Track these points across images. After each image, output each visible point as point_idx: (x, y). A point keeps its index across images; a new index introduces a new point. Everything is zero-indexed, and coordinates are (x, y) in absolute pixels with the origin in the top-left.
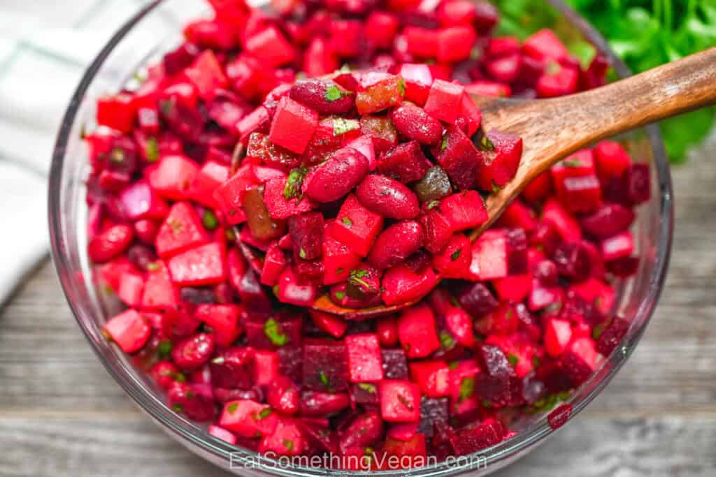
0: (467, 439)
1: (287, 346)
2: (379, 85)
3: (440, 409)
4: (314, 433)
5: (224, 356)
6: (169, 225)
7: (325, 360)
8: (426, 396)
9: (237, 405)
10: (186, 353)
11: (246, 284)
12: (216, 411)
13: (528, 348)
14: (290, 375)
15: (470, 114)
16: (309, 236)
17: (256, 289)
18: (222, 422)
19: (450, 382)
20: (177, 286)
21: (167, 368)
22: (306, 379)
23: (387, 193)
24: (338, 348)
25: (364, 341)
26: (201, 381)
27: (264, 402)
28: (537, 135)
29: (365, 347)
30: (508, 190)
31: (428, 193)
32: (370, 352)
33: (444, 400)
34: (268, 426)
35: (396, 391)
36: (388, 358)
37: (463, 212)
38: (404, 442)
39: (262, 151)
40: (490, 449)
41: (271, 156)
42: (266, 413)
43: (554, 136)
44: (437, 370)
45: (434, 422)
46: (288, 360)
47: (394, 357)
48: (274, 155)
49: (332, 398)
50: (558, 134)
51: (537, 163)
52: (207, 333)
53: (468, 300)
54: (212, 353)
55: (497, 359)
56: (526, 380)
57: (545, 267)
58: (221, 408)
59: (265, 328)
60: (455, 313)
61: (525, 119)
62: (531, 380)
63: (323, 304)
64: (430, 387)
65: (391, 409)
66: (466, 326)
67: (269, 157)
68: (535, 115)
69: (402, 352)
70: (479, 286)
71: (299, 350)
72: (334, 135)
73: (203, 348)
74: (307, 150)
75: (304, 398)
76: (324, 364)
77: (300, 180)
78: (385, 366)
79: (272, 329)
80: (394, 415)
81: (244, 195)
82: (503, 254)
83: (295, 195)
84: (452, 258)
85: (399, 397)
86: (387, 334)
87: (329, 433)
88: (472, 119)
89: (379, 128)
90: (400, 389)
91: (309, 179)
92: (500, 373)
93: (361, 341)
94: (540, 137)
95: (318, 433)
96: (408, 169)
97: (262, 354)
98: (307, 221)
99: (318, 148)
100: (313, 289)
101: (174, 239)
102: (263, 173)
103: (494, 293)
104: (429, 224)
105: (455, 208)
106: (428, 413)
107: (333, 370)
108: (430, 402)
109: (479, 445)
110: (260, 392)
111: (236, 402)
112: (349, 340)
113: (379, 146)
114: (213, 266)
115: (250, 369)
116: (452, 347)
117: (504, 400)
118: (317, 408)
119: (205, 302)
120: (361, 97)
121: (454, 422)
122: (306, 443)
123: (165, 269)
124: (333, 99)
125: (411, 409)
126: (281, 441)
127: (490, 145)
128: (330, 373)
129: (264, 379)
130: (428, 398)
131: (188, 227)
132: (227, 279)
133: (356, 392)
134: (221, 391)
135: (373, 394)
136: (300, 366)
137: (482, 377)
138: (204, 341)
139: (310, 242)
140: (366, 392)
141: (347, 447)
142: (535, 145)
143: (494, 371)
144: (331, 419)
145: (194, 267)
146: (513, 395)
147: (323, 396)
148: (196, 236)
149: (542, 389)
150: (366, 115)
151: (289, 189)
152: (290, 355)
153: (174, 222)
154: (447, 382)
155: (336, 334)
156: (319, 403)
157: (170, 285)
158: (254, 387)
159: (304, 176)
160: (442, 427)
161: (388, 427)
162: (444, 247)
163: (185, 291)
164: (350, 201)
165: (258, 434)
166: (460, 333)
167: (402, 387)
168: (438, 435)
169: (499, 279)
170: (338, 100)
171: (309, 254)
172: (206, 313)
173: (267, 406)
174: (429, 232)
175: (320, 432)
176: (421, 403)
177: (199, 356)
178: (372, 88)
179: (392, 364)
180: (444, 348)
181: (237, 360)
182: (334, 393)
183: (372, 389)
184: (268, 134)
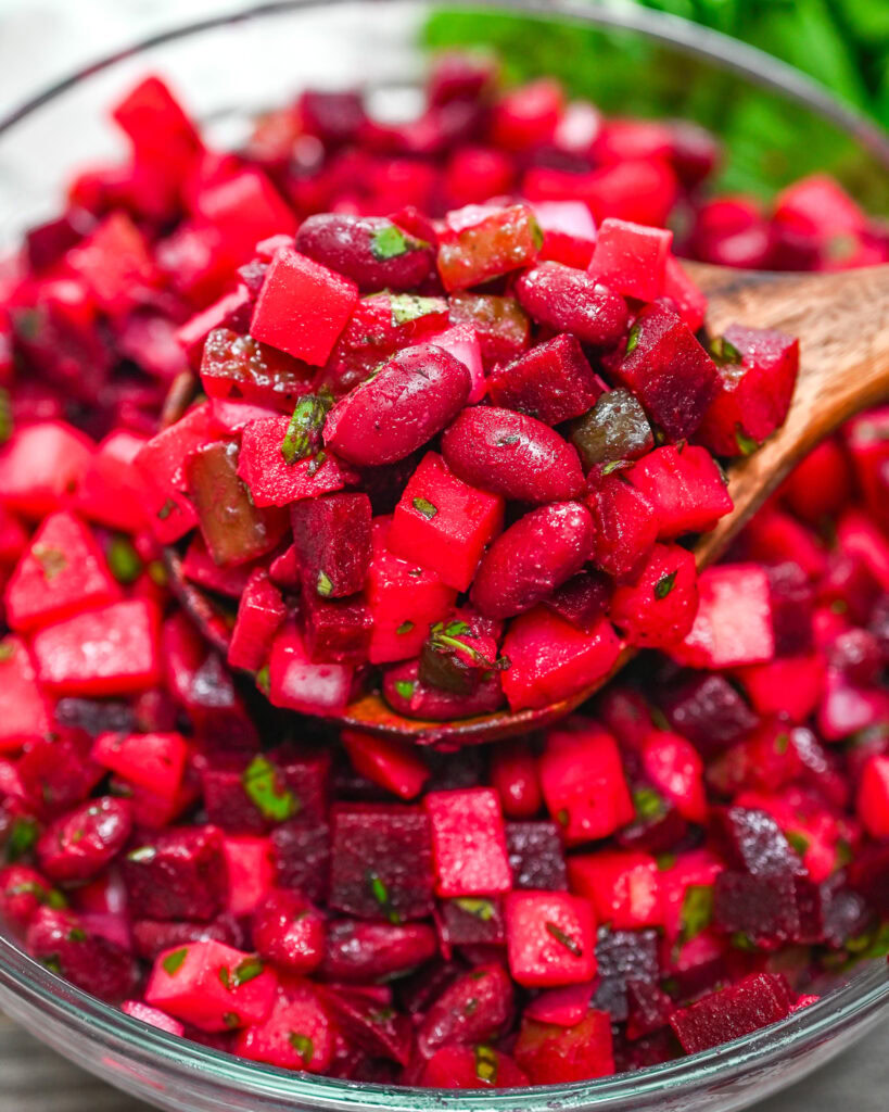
0: (710, 1013)
1: (295, 821)
2: (488, 225)
3: (642, 956)
4: (358, 1016)
5: (153, 843)
6: (38, 561)
7: (381, 848)
8: (609, 925)
9: (184, 955)
10: (69, 842)
11: (201, 687)
12: (135, 975)
13: (826, 821)
14: (304, 887)
15: (681, 293)
16: (339, 544)
17: (225, 697)
18: (150, 997)
19: (660, 895)
20: (51, 692)
21: (25, 878)
22: (340, 892)
23: (513, 442)
24: (411, 819)
25: (469, 803)
26: (102, 908)
27: (246, 948)
28: (827, 342)
29: (472, 818)
30: (770, 457)
31: (601, 445)
32: (483, 827)
33: (650, 936)
34: (255, 998)
35: (541, 916)
36: (520, 842)
37: (680, 484)
38: (564, 1028)
39: (234, 366)
40: (766, 1033)
41: (255, 374)
42: (250, 971)
43: (863, 345)
44: (631, 868)
45: (628, 983)
46: (298, 855)
47: (535, 840)
48: (262, 372)
49: (398, 934)
50: (870, 338)
51: (830, 402)
52: (116, 796)
53: (688, 714)
54: (129, 838)
55: (764, 839)
56: (826, 893)
57: (851, 645)
58: (148, 967)
59: (247, 780)
60: (663, 745)
61: (800, 309)
62: (835, 892)
63: (367, 713)
64: (616, 905)
65: (532, 955)
66: (689, 769)
67: (249, 377)
68: (817, 303)
69: (552, 829)
70: (714, 684)
71: (323, 829)
72: (394, 325)
73: (108, 828)
74: (334, 358)
75: (335, 939)
76: (379, 856)
77: (319, 419)
78: (515, 860)
79: (262, 783)
80: (540, 969)
81: (193, 464)
82: (764, 609)
83: (309, 451)
84: (657, 594)
85: (550, 927)
86: (516, 790)
87: (393, 1016)
88: (687, 303)
89: (490, 315)
90: (552, 912)
91: (338, 414)
92: (772, 868)
93: (459, 805)
94: (833, 348)
95: (367, 1015)
96: (557, 392)
97: (238, 842)
98: (335, 508)
99: (358, 353)
100: (345, 672)
101: (46, 589)
102: (235, 415)
103: (747, 699)
104: (606, 509)
105: (661, 478)
106: (614, 964)
107: (399, 870)
108: (619, 939)
109: (737, 1024)
110: (236, 930)
111: (179, 950)
112: (435, 802)
113: (491, 350)
114: (133, 647)
115: (211, 874)
116: (660, 817)
117: (784, 930)
118: (364, 958)
119: (113, 729)
120: (447, 253)
121: (672, 986)
122: (340, 1041)
123: (22, 656)
124: (388, 254)
125: (578, 954)
126: (286, 1036)
127: (730, 353)
128: (393, 876)
129: (244, 898)
130: (613, 932)
131: (80, 561)
132: (160, 680)
133: (452, 920)
134: (147, 929)
135: (492, 920)
136: (325, 866)
137: (732, 879)
138: (109, 812)
139: (341, 556)
140: (475, 918)
141: (435, 1047)
142: (826, 364)
143: (758, 866)
144: (394, 986)
145: (89, 649)
146: (803, 916)
147: (379, 932)
148: (96, 583)
149: (862, 912)
150: (459, 290)
151: (293, 439)
152: (303, 840)
153: (47, 553)
154: (653, 893)
155: (404, 789)
156: (369, 946)
157: (33, 689)
158: (222, 919)
159: (329, 409)
160: (648, 997)
161: (524, 997)
162: (641, 564)
163: (68, 706)
164: (432, 465)
165: (233, 1022)
166: (678, 785)
167: (556, 903)
168: (638, 1015)
169: (755, 665)
170: (399, 257)
171: (339, 584)
172: (116, 748)
173: (254, 956)
174: (607, 527)
175: (372, 1011)
176: (597, 943)
177: (99, 846)
178: (472, 234)
179: (529, 854)
180: (644, 820)
181: (183, 851)
182: (403, 926)
183: (489, 911)
184: (246, 332)
